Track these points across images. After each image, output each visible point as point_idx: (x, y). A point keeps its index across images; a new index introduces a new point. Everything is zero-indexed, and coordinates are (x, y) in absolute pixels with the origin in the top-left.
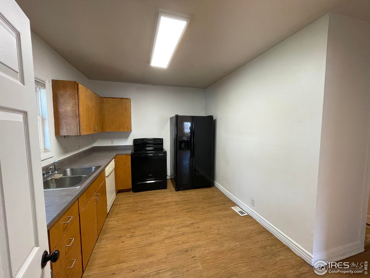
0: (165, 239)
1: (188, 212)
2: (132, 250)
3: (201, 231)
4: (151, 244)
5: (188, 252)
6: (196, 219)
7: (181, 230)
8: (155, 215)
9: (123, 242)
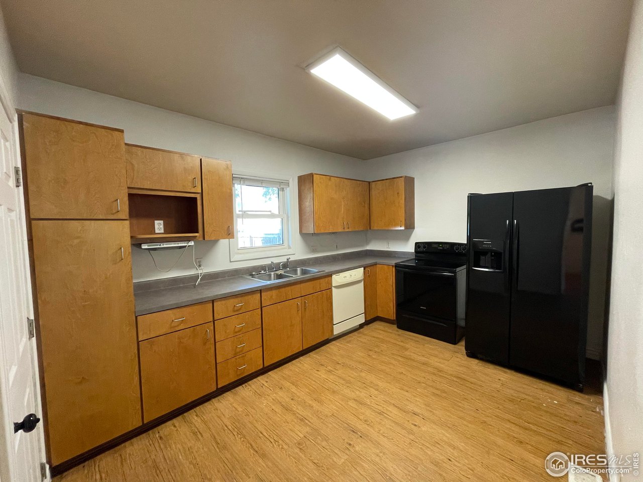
0: (354, 399)
1: (434, 394)
2: (314, 383)
3: (411, 432)
4: (334, 392)
5: (354, 434)
6: (434, 414)
7: (385, 406)
8: (384, 368)
9: (318, 371)
